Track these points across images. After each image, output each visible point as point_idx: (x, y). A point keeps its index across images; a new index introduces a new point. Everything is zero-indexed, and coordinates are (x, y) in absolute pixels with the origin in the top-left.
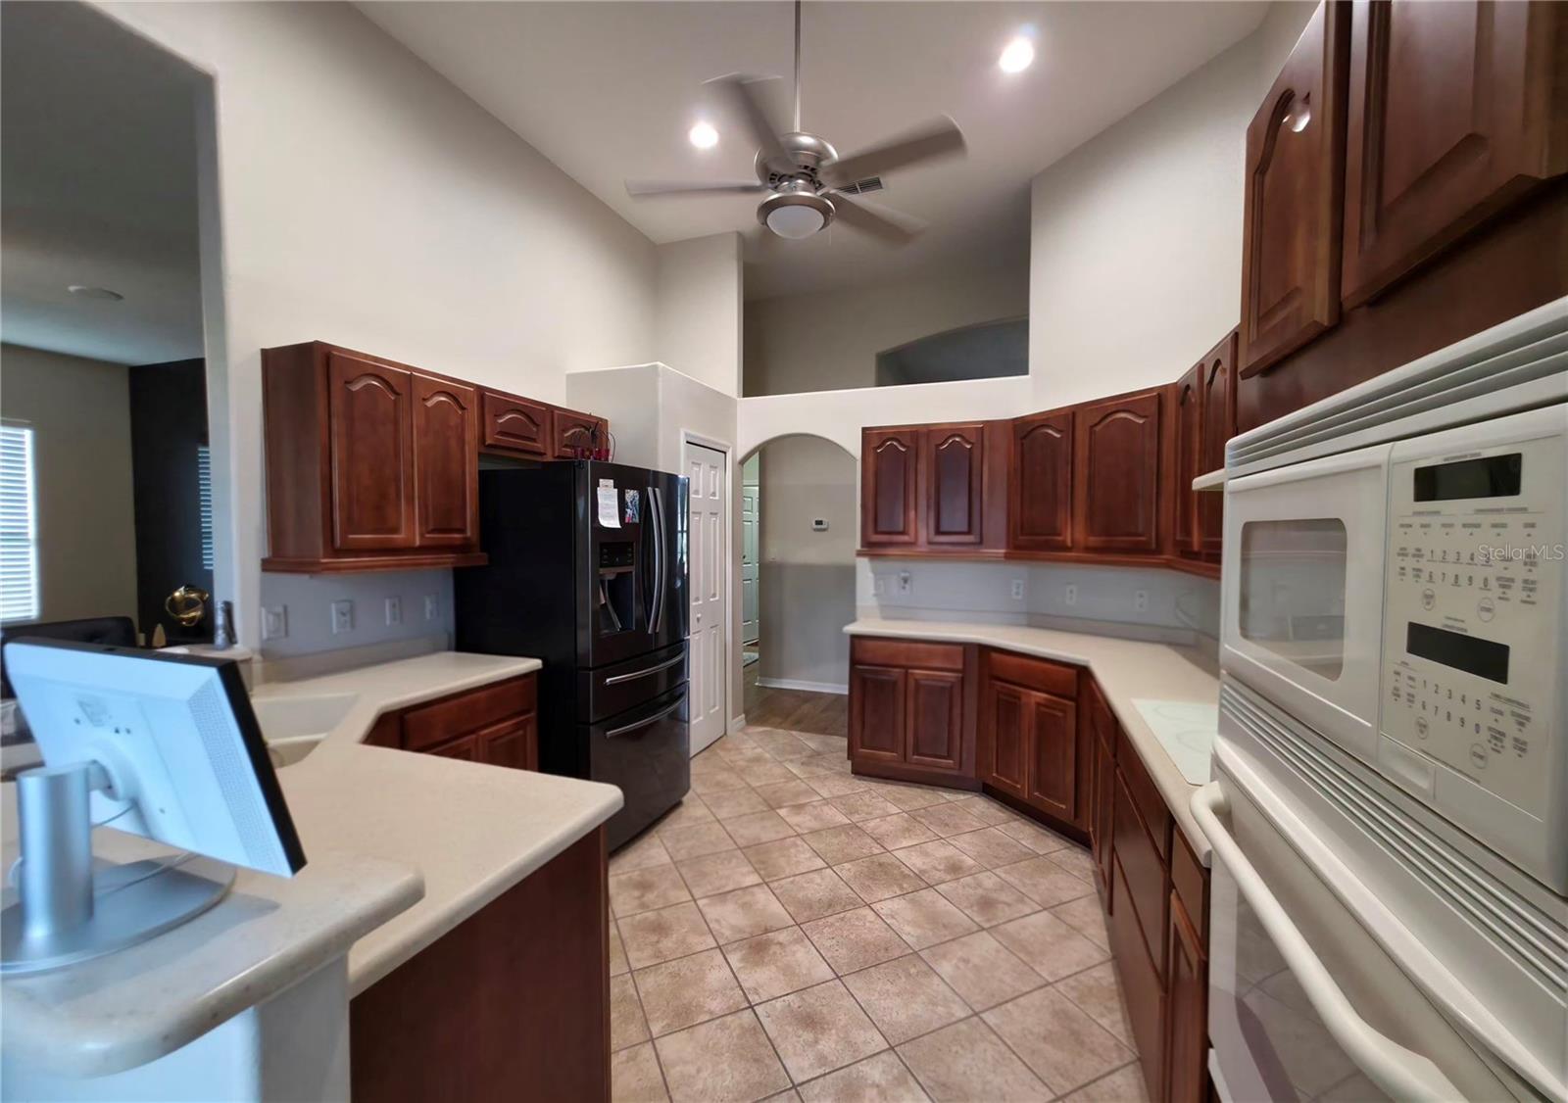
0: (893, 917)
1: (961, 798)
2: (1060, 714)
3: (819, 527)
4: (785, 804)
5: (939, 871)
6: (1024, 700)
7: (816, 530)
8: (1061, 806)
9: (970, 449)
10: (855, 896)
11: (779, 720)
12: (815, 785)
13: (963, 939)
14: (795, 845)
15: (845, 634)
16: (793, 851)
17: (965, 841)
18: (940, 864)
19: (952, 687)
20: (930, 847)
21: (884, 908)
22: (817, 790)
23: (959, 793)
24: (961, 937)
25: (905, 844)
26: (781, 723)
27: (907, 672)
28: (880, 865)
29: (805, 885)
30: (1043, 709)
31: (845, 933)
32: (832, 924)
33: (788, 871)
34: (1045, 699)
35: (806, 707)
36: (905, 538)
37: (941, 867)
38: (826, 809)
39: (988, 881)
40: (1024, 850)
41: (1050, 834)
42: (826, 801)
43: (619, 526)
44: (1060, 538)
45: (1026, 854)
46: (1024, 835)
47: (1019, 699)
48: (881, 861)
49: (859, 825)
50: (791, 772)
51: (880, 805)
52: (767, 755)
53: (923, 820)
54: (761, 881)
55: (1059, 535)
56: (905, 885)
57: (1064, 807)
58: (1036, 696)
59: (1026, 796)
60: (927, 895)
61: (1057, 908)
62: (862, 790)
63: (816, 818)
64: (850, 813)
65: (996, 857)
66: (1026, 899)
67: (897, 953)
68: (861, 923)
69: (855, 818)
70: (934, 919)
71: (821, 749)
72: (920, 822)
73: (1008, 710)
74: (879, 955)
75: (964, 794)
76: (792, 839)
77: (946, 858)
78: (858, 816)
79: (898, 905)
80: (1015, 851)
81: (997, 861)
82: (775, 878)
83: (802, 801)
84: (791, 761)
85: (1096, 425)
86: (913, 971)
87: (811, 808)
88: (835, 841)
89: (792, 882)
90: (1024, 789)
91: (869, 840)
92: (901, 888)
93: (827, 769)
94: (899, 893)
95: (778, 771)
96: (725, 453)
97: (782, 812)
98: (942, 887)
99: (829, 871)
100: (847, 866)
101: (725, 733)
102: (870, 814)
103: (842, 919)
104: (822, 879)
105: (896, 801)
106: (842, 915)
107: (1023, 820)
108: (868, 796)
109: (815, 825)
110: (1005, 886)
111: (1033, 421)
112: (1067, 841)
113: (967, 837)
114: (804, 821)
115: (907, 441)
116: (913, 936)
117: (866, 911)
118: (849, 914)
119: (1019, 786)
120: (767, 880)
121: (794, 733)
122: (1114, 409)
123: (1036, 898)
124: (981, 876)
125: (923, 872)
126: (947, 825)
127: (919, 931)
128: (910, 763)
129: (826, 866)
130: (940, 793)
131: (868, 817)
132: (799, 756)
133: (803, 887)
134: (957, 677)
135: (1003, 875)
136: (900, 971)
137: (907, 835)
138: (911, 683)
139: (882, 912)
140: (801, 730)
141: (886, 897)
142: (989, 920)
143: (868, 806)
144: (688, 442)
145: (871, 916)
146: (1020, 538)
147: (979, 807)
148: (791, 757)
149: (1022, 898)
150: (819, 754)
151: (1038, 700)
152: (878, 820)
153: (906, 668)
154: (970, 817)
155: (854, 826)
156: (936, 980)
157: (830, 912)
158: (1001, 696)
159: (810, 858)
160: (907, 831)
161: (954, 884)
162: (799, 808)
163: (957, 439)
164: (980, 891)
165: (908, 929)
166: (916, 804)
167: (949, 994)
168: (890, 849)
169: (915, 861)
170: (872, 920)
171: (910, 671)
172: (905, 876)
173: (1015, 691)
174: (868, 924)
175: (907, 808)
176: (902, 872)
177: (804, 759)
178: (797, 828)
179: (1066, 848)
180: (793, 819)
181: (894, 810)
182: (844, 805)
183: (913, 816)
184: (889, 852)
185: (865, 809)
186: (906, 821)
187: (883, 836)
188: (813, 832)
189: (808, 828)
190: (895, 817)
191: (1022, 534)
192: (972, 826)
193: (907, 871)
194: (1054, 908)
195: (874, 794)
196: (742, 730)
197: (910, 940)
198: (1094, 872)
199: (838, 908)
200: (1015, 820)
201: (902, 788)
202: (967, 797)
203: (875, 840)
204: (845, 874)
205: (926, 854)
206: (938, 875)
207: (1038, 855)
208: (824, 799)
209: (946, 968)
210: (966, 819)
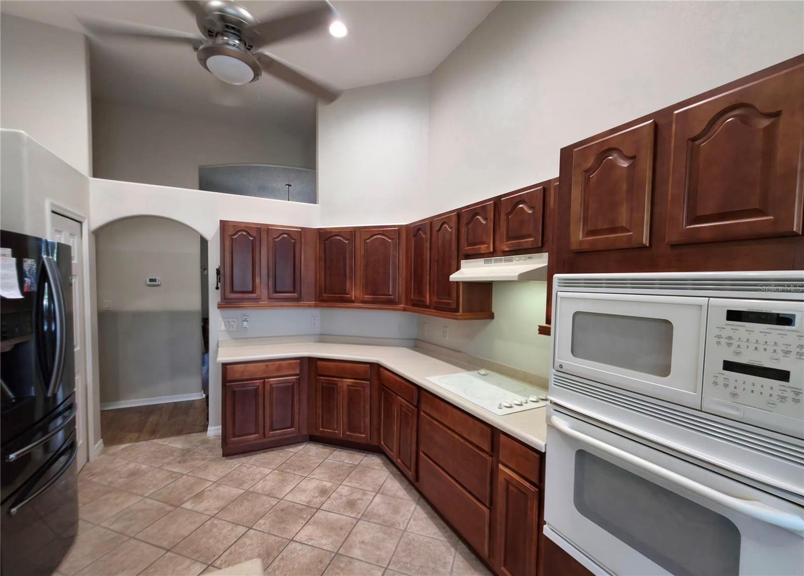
0: (311, 540)
1: (300, 448)
2: (362, 389)
3: (154, 283)
4: (185, 499)
5: (317, 497)
6: (339, 384)
7: (149, 285)
8: (362, 435)
9: (294, 242)
10: (280, 539)
11: (135, 435)
12: (201, 475)
13: (354, 531)
14: (214, 525)
15: (218, 363)
16: (215, 530)
17: (318, 473)
18: (314, 493)
19: (293, 385)
20: (303, 484)
21: (302, 536)
22: (203, 477)
23: (297, 446)
24: (352, 530)
25: (288, 490)
26: (138, 438)
27: (264, 381)
28: (282, 510)
29: (241, 550)
30: (350, 388)
31: (291, 567)
32: (279, 567)
33: (222, 548)
34: (352, 382)
35: (153, 419)
36: (254, 295)
37: (317, 495)
38: (221, 489)
39: (344, 490)
40: (349, 465)
41: (354, 452)
42: (218, 483)
43: (20, 296)
44: (349, 296)
45: (351, 467)
46: (343, 458)
47: (337, 384)
48: (281, 507)
49: (251, 490)
50: (175, 472)
51: (257, 470)
52: (144, 467)
53: (288, 470)
54: (205, 566)
55: (349, 294)
56: (305, 516)
57: (364, 436)
58: (346, 381)
59: (342, 436)
60: (320, 515)
61: (381, 490)
62: (238, 465)
63: (217, 498)
64: (239, 485)
65: (339, 475)
66: (366, 492)
67: (327, 561)
68: (295, 554)
69: (246, 487)
70: (331, 528)
71: (187, 446)
72: (286, 472)
73: (329, 392)
74: (319, 567)
75: (301, 445)
76: (208, 522)
77: (316, 488)
78: (247, 485)
79: (309, 530)
80: (345, 467)
81: (340, 478)
82: (216, 557)
83: (198, 490)
84: (168, 464)
85: (368, 239)
86: (342, 565)
87: (209, 492)
88: (242, 508)
89: (231, 553)
90: (340, 432)
91: (265, 498)
92: (304, 519)
93: (202, 460)
94: (304, 522)
95: (160, 475)
96: (80, 223)
97: (188, 505)
98: (325, 506)
99: (252, 532)
100: (262, 521)
101: (88, 460)
102: (254, 479)
103: (282, 559)
104: (251, 539)
105: (265, 465)
106: (280, 556)
107: (338, 449)
108: (244, 469)
109: (221, 503)
110: (353, 489)
111: (331, 232)
112: (364, 453)
113: (317, 470)
114: (209, 505)
115: (254, 233)
116: (329, 545)
117: (293, 545)
118: (284, 553)
119: (337, 432)
120: (210, 563)
121: (155, 441)
122: (377, 233)
123: (371, 489)
124: (339, 489)
125: (309, 502)
126: (303, 468)
127: (330, 539)
128: (269, 437)
129: (247, 529)
130: (287, 450)
131: (254, 482)
132: (171, 458)
133: (240, 553)
134: (296, 379)
135: (349, 484)
136: (337, 570)
137: (286, 484)
138: (268, 388)
139: (303, 540)
140: (162, 437)
141: (299, 529)
142: (359, 513)
143: (249, 475)
144: (53, 212)
145: (299, 546)
146: (324, 295)
147: (313, 451)
148: (166, 460)
149: (364, 493)
150: (188, 451)
151: (349, 384)
152: (261, 482)
153: (264, 378)
154: (312, 458)
155: (248, 493)
156: (357, 563)
157: (271, 559)
158: (324, 385)
159: (232, 529)
160: (283, 481)
161: (329, 501)
162: (199, 497)
163: (285, 236)
164: (344, 499)
165: (324, 541)
166: (279, 461)
167: (366, 565)
168: (281, 497)
169: (301, 498)
170: (301, 548)
171: (266, 380)
172: (301, 510)
173: (333, 380)
174: (300, 553)
175: (274, 467)
176: (298, 509)
177: (179, 459)
178: (208, 512)
179: (365, 456)
180: (201, 507)
181: (267, 471)
182: (232, 481)
183: (282, 470)
184: (282, 499)
185: (247, 477)
186: (279, 475)
187: (271, 490)
188: (223, 509)
189: (217, 509)
190: (270, 475)
191: (325, 294)
192: (317, 463)
193: (300, 507)
194: (379, 491)
195: (248, 466)
196: (103, 452)
197: (329, 548)
198: (383, 464)
199: (276, 554)
200: (335, 451)
201: (262, 454)
202: (303, 446)
203: (269, 495)
204: (263, 528)
205: (304, 491)
206: (318, 500)
207: (356, 466)
208: (214, 482)
209: (357, 553)
210: (311, 460)
